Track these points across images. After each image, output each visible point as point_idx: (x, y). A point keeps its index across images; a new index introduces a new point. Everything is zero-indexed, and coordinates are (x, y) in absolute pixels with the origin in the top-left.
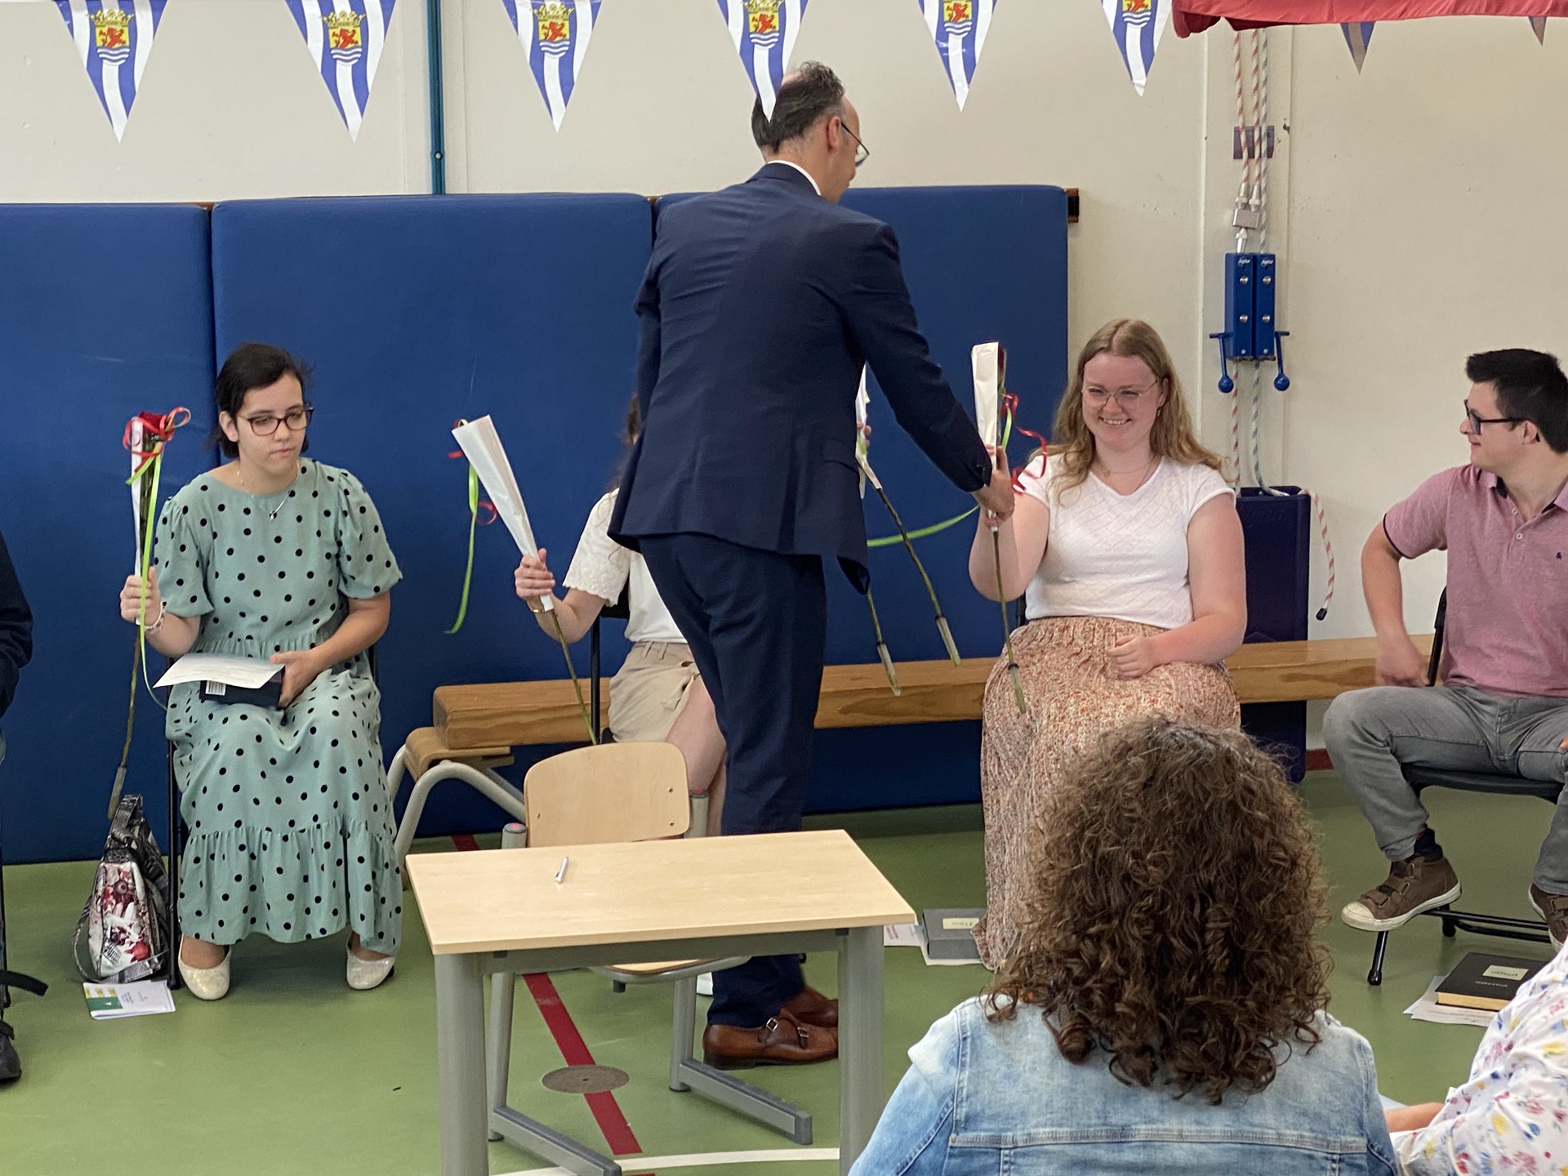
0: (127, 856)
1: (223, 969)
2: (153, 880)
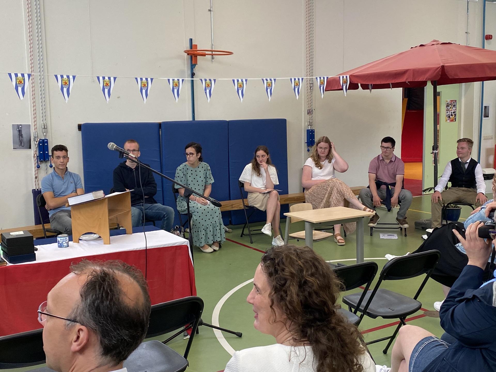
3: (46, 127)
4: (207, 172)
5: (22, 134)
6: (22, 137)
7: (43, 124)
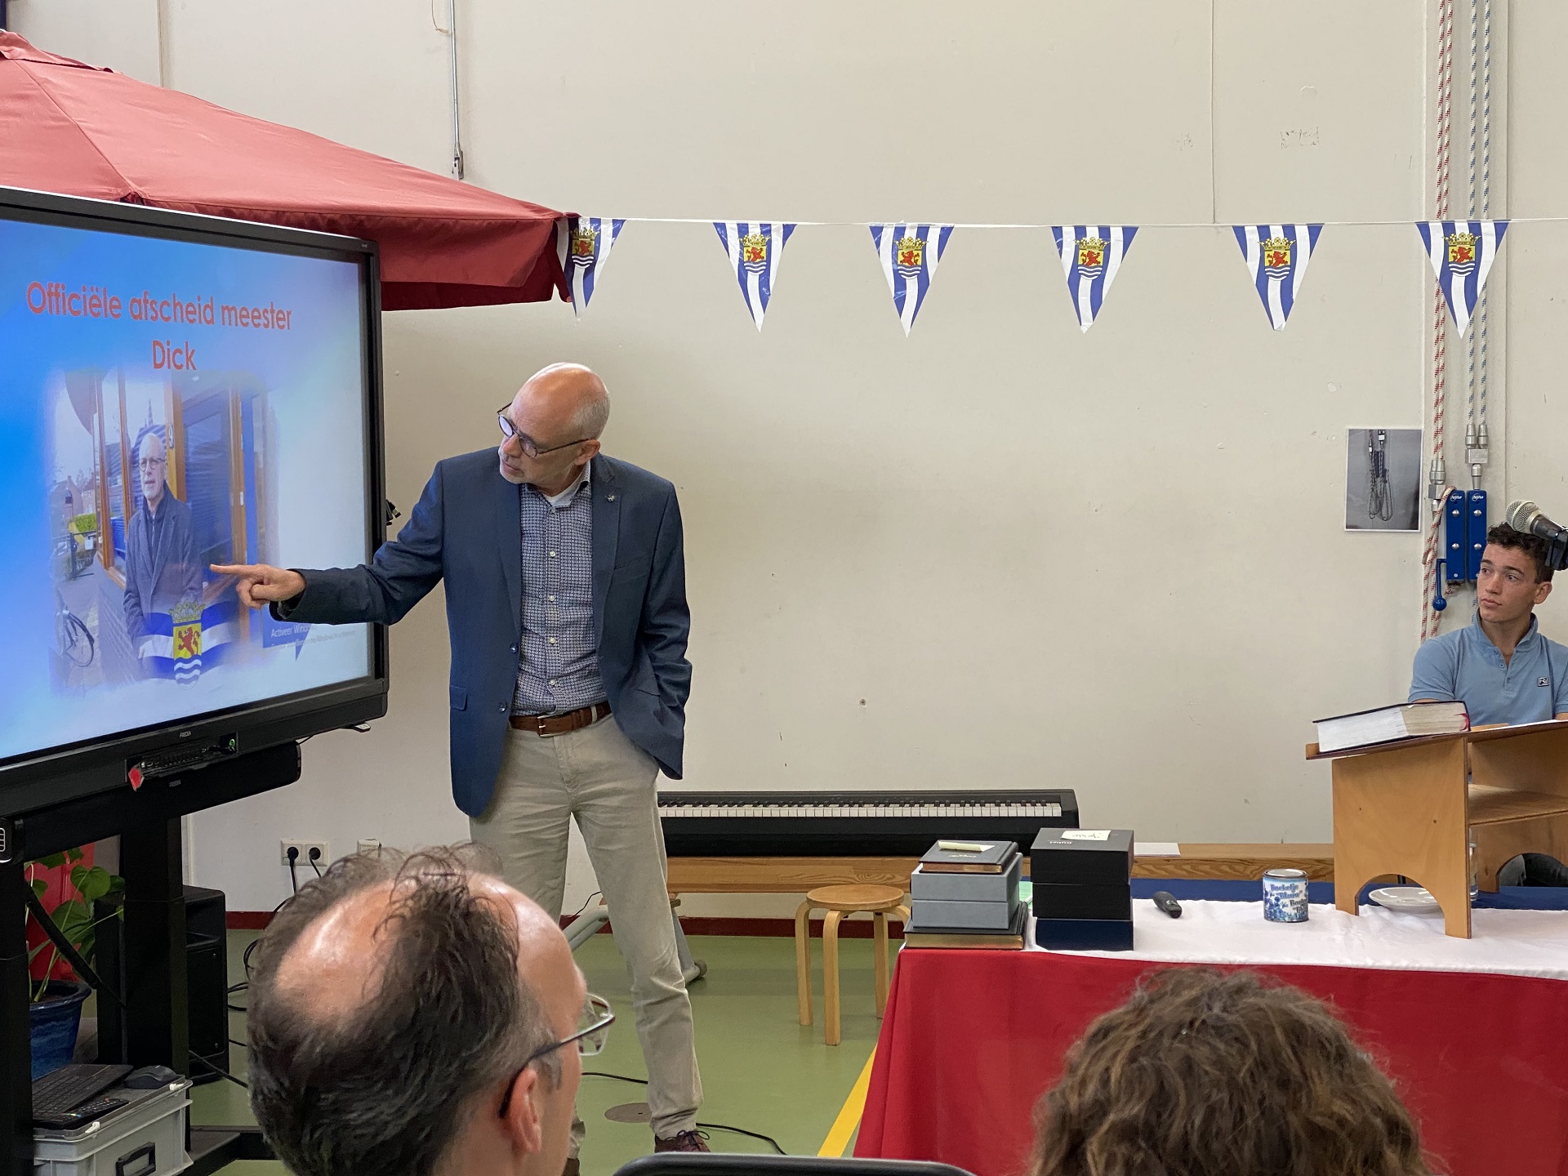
3: (1482, 441)
5: (1386, 467)
6: (1385, 482)
7: (1470, 426)
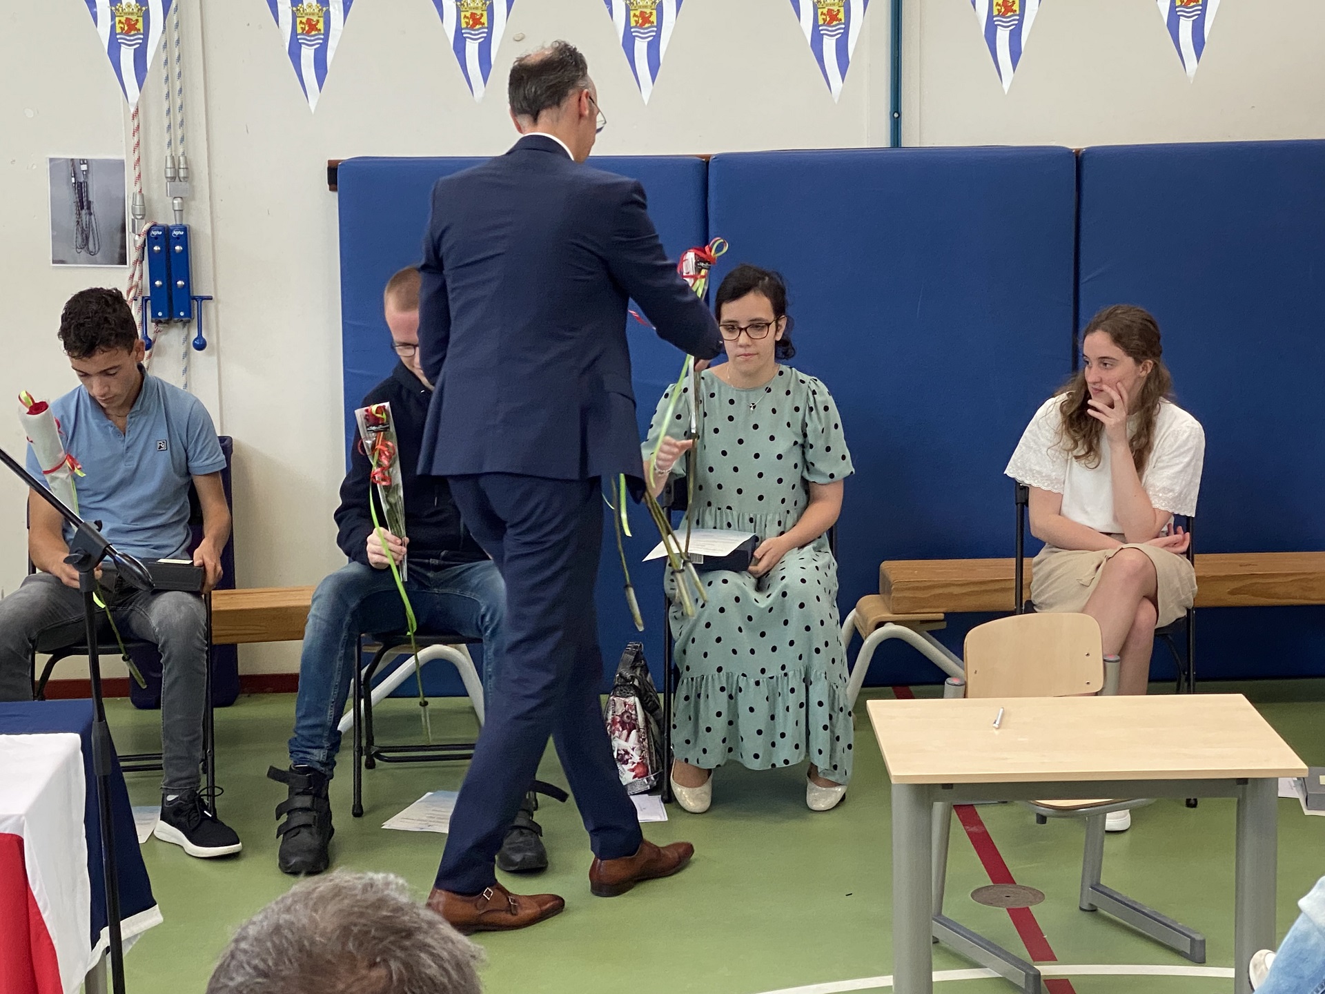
0: (632, 692)
1: (707, 788)
2: (651, 713)
4: (807, 420)
